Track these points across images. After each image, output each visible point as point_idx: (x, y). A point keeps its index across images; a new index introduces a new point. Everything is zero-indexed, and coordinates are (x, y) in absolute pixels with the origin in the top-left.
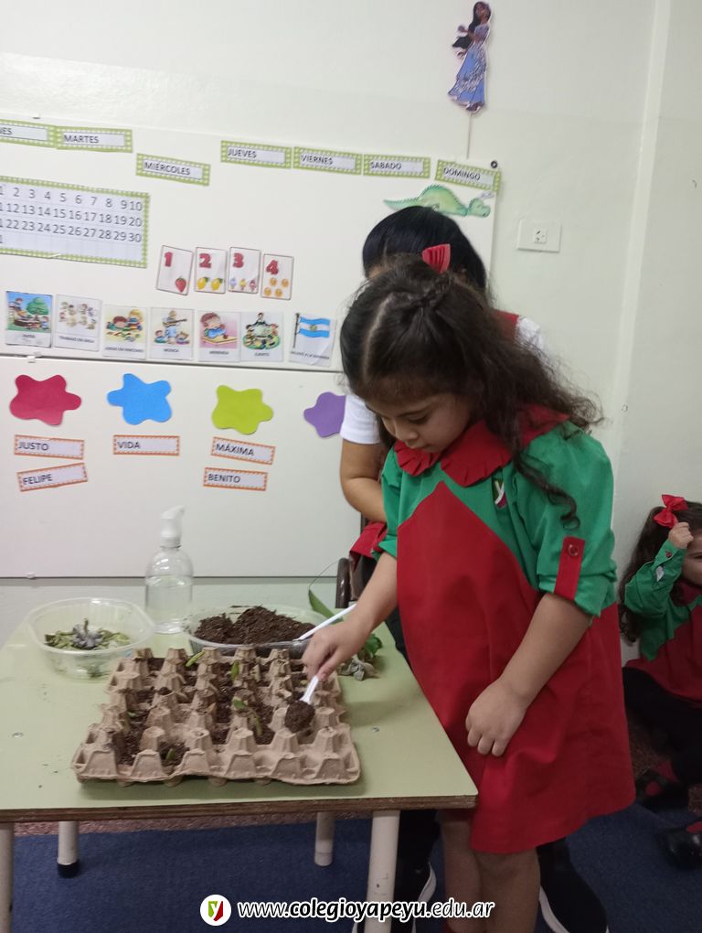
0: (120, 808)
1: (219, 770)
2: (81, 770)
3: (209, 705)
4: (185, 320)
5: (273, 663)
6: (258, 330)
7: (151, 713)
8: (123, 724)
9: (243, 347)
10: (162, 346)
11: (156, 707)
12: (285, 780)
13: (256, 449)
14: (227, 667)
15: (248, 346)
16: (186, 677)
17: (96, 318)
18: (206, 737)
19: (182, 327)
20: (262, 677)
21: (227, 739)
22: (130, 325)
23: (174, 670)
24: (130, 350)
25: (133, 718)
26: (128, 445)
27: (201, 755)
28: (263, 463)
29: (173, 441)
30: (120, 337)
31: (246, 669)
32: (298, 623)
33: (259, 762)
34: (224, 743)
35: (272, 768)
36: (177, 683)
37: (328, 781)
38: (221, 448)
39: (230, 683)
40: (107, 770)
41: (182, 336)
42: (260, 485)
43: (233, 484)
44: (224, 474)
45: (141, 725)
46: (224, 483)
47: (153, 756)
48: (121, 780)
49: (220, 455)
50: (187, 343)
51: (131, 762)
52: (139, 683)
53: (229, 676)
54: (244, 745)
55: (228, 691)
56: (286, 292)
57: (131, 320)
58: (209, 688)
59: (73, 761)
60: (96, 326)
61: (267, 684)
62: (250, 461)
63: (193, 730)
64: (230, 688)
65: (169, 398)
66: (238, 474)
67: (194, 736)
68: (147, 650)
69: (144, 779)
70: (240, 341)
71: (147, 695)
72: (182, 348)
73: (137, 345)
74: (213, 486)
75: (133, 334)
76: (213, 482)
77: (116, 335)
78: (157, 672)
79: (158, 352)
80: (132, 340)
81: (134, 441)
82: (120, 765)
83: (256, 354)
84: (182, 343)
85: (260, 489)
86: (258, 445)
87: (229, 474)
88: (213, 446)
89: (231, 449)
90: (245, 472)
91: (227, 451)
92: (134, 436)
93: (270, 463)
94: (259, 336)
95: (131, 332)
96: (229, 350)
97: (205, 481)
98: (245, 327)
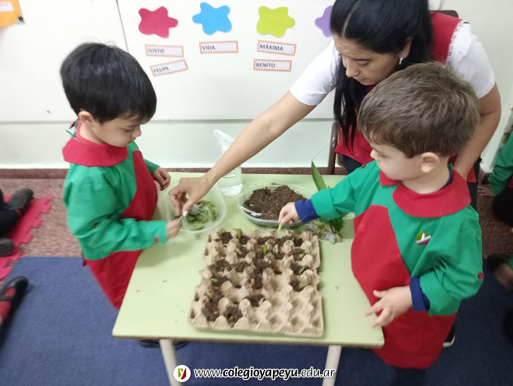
2: (193, 322)
3: (251, 279)
8: (211, 291)
13: (284, 47)
16: (241, 250)
18: (249, 305)
20: (280, 250)
23: (235, 247)
25: (215, 284)
26: (208, 48)
28: (289, 55)
29: (234, 44)
31: (271, 247)
38: (262, 47)
40: (203, 324)
42: (288, 68)
43: (271, 68)
44: (265, 63)
46: (266, 68)
49: (263, 51)
51: (214, 321)
53: (262, 250)
61: (281, 257)
62: (281, 54)
64: (262, 262)
65: (230, 17)
66: (274, 62)
69: (220, 329)
71: (222, 265)
74: (259, 70)
76: (259, 68)
81: (211, 45)
82: (209, 322)
85: (288, 71)
86: (285, 44)
87: (269, 62)
88: (258, 46)
89: (269, 47)
90: (278, 61)
91: (267, 49)
92: (210, 42)
93: (293, 54)
97: (254, 67)
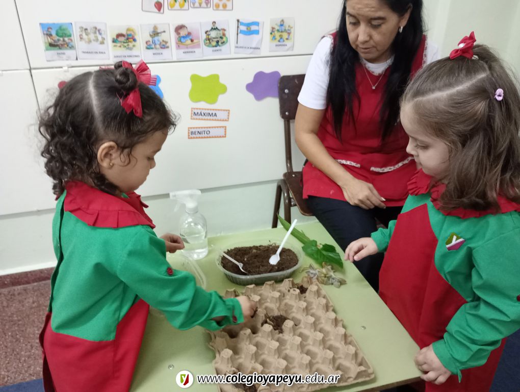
4: (164, 32)
6: (213, 34)
9: (204, 46)
10: (151, 52)
13: (218, 113)
15: (208, 46)
17: (104, 36)
19: (163, 37)
22: (128, 39)
24: (131, 56)
28: (223, 120)
30: (122, 48)
38: (196, 114)
41: (164, 43)
42: (223, 134)
43: (206, 135)
44: (199, 130)
46: (201, 136)
49: (197, 119)
50: (168, 47)
56: (229, 4)
57: (128, 35)
60: (105, 42)
62: (215, 120)
65: (161, 86)
66: (209, 129)
70: (202, 43)
72: (165, 51)
73: (135, 52)
74: (194, 138)
75: (131, 45)
76: (194, 136)
77: (120, 46)
79: (148, 55)
80: (131, 49)
83: (213, 51)
84: (164, 48)
85: (223, 137)
86: (219, 110)
87: (203, 129)
88: (192, 114)
89: (203, 114)
90: (212, 127)
91: (201, 116)
93: (227, 120)
94: (214, 38)
95: (130, 44)
96: (196, 50)
97: (189, 136)
98: (204, 33)
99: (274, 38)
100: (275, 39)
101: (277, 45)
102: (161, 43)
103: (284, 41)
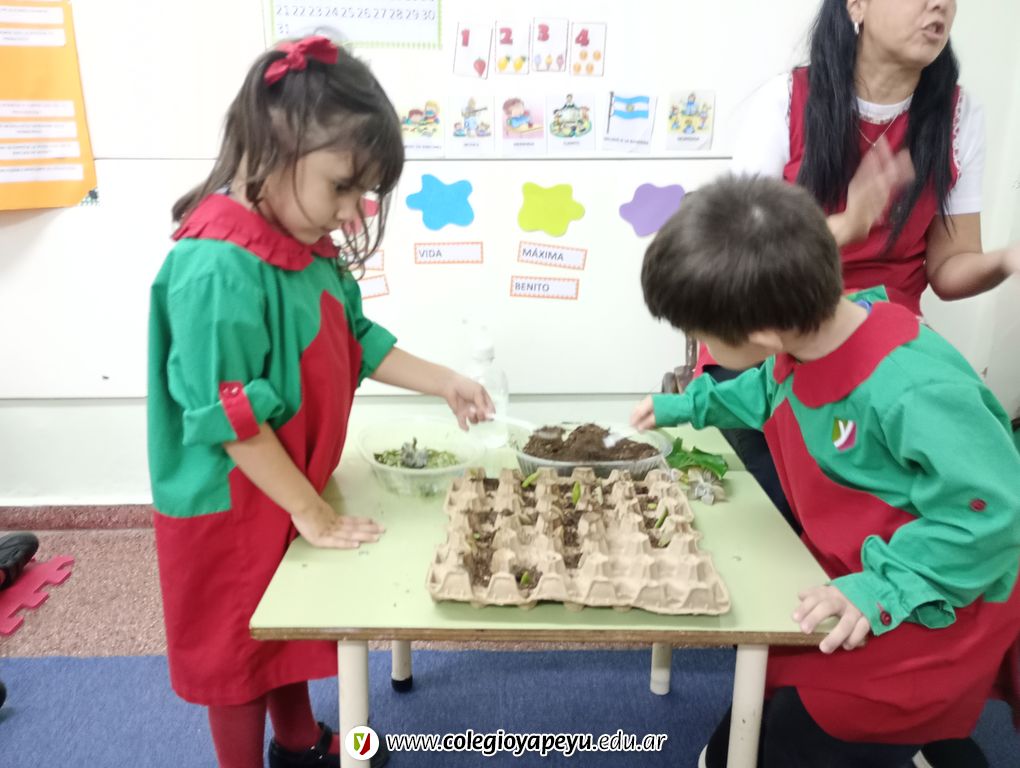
0: (478, 630)
1: (578, 595)
2: (437, 589)
3: (555, 527)
4: (485, 109)
5: (615, 486)
6: (567, 115)
7: (497, 534)
8: (471, 545)
9: (550, 135)
10: (460, 141)
11: (499, 529)
12: (649, 608)
13: (565, 253)
14: (566, 488)
15: (557, 135)
16: (525, 498)
18: (559, 562)
19: (481, 118)
20: (605, 500)
21: (579, 564)
22: (426, 118)
23: (512, 490)
24: (428, 147)
25: (479, 540)
26: (431, 253)
27: (557, 580)
28: (574, 268)
29: (477, 248)
30: (415, 133)
31: (588, 491)
32: (633, 442)
33: (617, 589)
34: (576, 567)
35: (635, 595)
36: (518, 506)
37: (696, 611)
38: (528, 253)
39: (571, 506)
40: (462, 592)
41: (484, 128)
42: (572, 293)
43: (541, 292)
44: (532, 282)
45: (488, 547)
46: (532, 292)
47: (509, 579)
48: (474, 602)
49: (527, 262)
50: (489, 134)
51: (486, 584)
52: (478, 504)
53: (568, 498)
54: (601, 570)
55: (571, 514)
56: (598, 66)
57: (427, 112)
58: (552, 510)
59: (426, 581)
61: (611, 507)
62: (560, 266)
63: (543, 552)
64: (573, 511)
65: (472, 199)
66: (547, 282)
67: (546, 559)
68: (481, 470)
69: (501, 601)
70: (547, 129)
71: (487, 517)
72: (483, 141)
73: (435, 140)
74: (520, 295)
75: (430, 128)
76: (520, 291)
77: (413, 130)
78: (493, 493)
79: (456, 147)
80: (426, 134)
81: (436, 249)
82: (475, 588)
83: (564, 143)
84: (483, 136)
85: (572, 298)
86: (568, 248)
87: (537, 282)
88: (519, 251)
89: (539, 254)
90: (555, 279)
91: (535, 257)
92: (434, 244)
93: (582, 268)
94: (568, 122)
95: (428, 126)
96: (535, 141)
97: (511, 290)
98: (552, 112)
99: (676, 125)
100: (678, 128)
101: (680, 139)
102: (478, 127)
103: (693, 132)
